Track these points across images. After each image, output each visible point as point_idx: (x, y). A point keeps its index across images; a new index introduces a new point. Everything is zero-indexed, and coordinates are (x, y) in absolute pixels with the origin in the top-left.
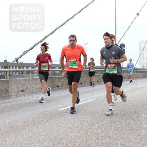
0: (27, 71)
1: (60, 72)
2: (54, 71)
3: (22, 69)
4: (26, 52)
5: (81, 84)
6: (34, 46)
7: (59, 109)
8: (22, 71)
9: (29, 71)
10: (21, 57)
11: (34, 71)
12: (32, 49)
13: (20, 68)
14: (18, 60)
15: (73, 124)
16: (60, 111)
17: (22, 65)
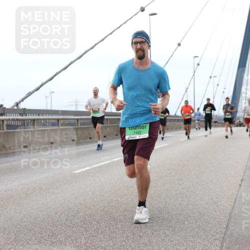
0: (31, 120)
1: (76, 121)
2: (68, 119)
3: (24, 117)
4: (30, 94)
5: (105, 137)
6: (41, 86)
7: (74, 171)
8: (24, 120)
9: (34, 120)
10: (23, 101)
11: (40, 119)
12: (38, 89)
13: (21, 116)
14: (19, 105)
15: (94, 191)
16: (76, 173)
17: (25, 112)
